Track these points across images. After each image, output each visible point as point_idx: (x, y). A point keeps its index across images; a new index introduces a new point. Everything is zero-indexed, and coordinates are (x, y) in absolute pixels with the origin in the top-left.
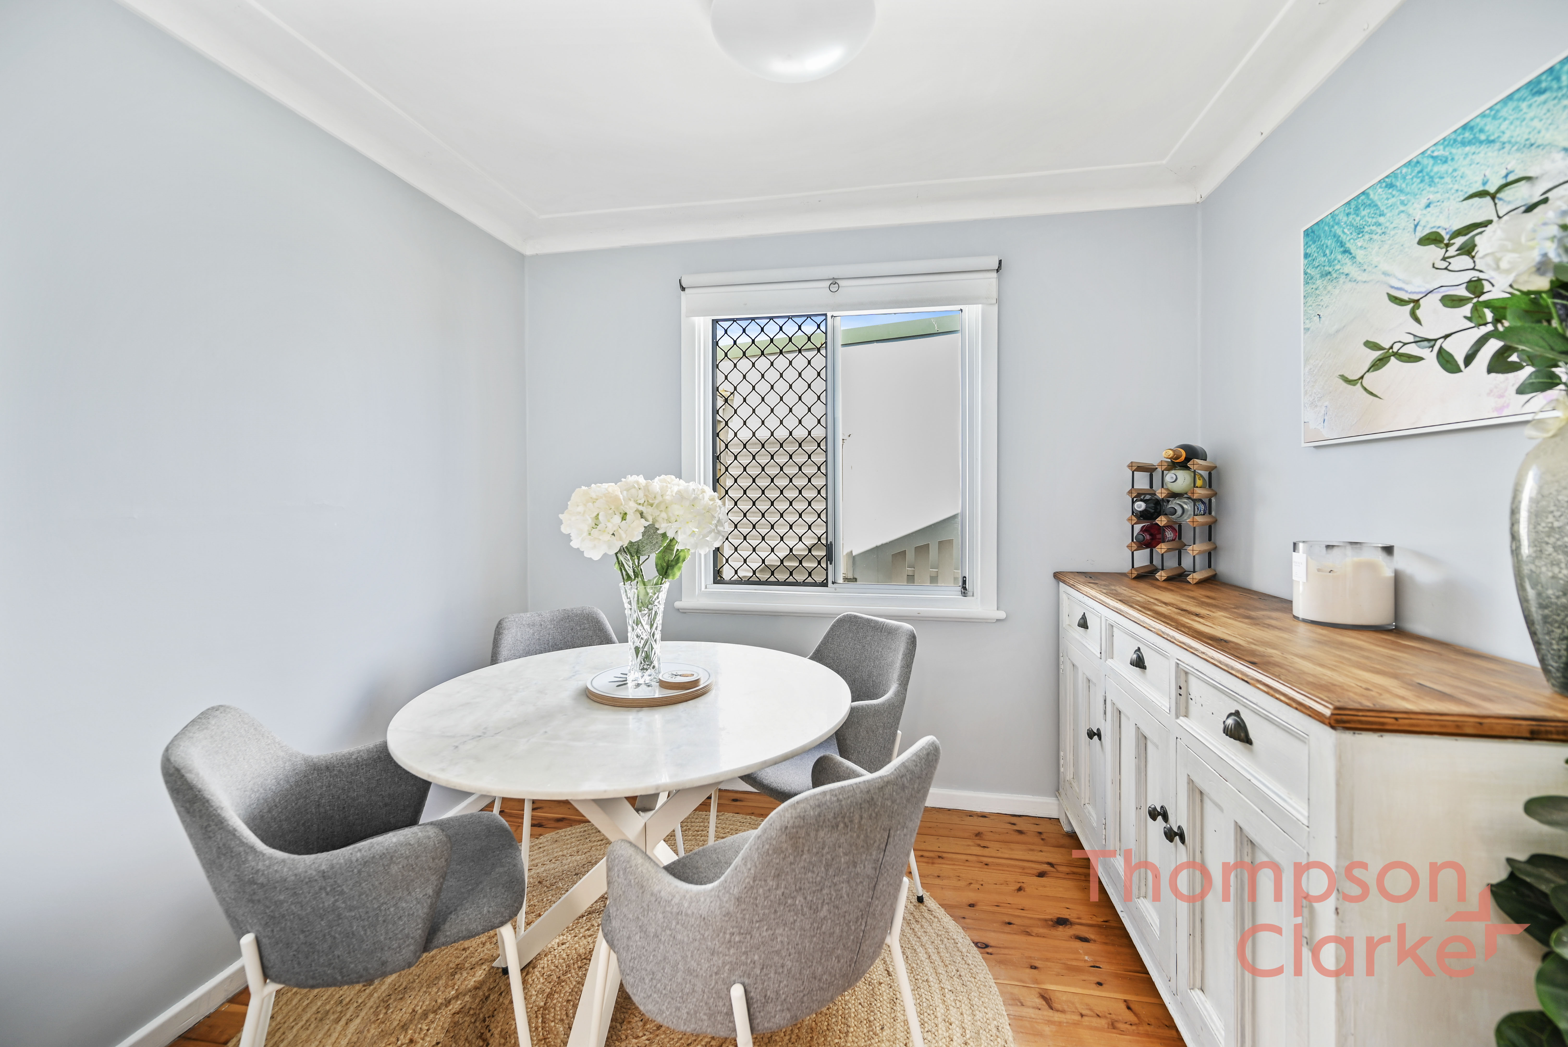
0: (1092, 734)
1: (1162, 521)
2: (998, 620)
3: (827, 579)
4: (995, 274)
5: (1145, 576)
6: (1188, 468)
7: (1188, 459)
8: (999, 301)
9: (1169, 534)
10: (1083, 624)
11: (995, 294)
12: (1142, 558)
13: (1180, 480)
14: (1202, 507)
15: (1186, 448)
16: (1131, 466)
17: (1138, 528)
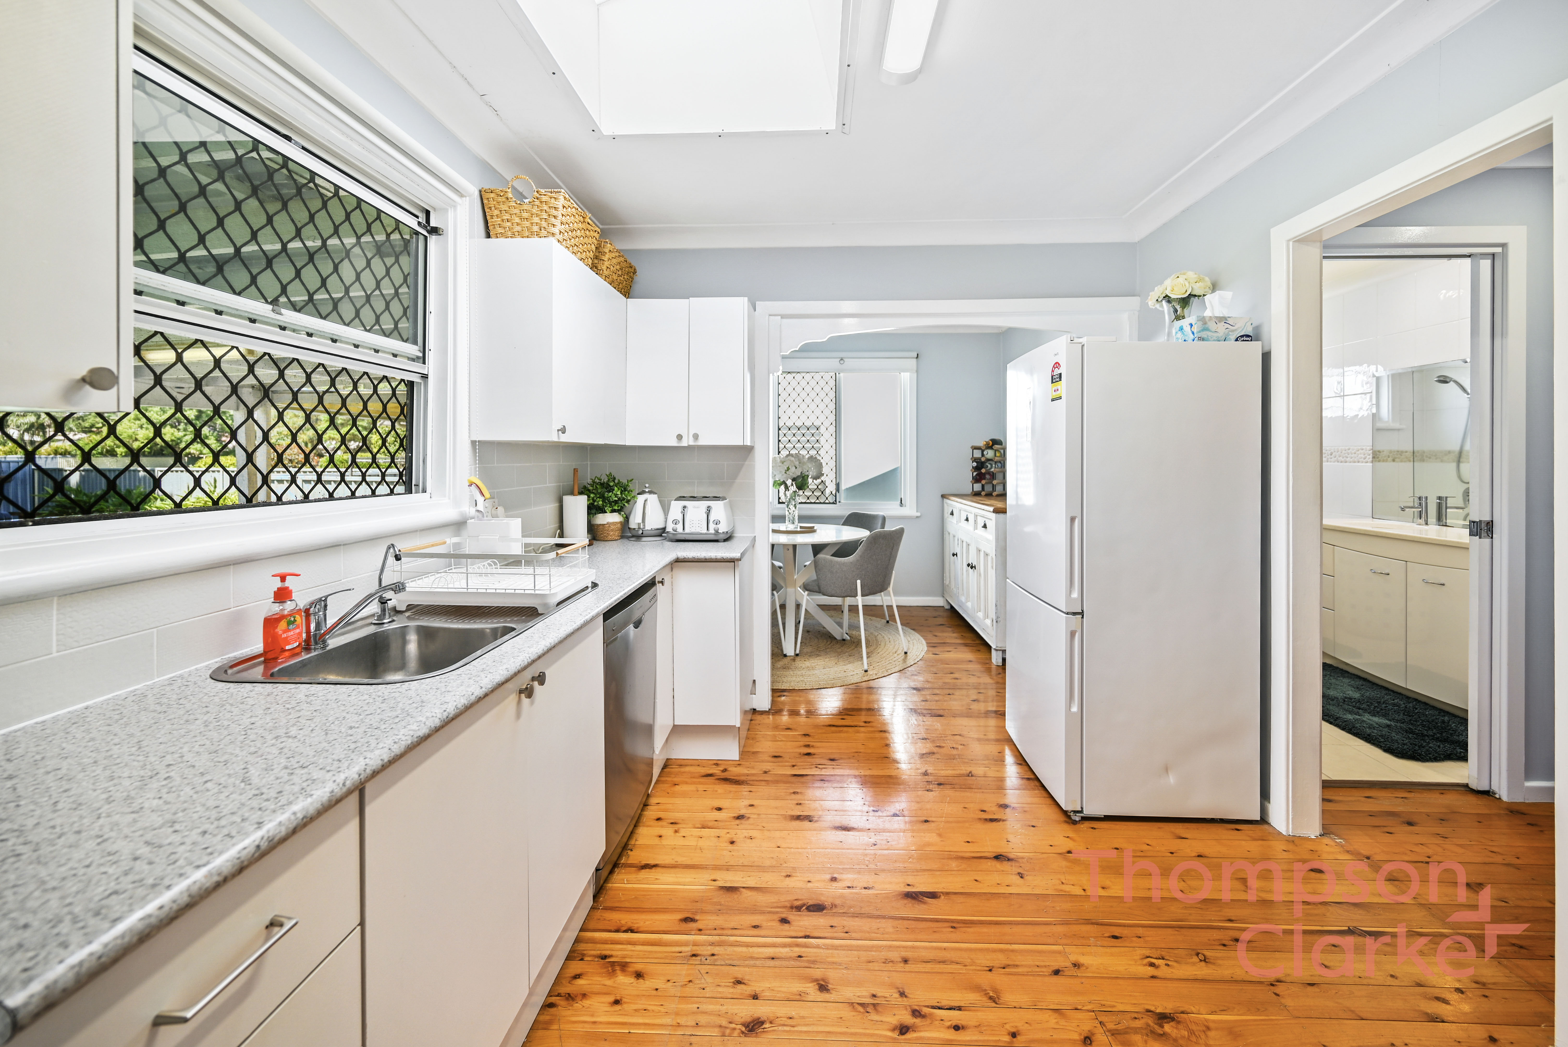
0: (954, 555)
1: (983, 471)
2: (917, 517)
3: (836, 501)
4: (915, 360)
5: (977, 494)
6: (993, 449)
7: (993, 445)
8: (917, 371)
9: (988, 476)
10: (952, 514)
11: (915, 369)
12: (978, 487)
13: (989, 454)
14: (1000, 465)
15: (992, 440)
16: (972, 447)
17: (975, 474)
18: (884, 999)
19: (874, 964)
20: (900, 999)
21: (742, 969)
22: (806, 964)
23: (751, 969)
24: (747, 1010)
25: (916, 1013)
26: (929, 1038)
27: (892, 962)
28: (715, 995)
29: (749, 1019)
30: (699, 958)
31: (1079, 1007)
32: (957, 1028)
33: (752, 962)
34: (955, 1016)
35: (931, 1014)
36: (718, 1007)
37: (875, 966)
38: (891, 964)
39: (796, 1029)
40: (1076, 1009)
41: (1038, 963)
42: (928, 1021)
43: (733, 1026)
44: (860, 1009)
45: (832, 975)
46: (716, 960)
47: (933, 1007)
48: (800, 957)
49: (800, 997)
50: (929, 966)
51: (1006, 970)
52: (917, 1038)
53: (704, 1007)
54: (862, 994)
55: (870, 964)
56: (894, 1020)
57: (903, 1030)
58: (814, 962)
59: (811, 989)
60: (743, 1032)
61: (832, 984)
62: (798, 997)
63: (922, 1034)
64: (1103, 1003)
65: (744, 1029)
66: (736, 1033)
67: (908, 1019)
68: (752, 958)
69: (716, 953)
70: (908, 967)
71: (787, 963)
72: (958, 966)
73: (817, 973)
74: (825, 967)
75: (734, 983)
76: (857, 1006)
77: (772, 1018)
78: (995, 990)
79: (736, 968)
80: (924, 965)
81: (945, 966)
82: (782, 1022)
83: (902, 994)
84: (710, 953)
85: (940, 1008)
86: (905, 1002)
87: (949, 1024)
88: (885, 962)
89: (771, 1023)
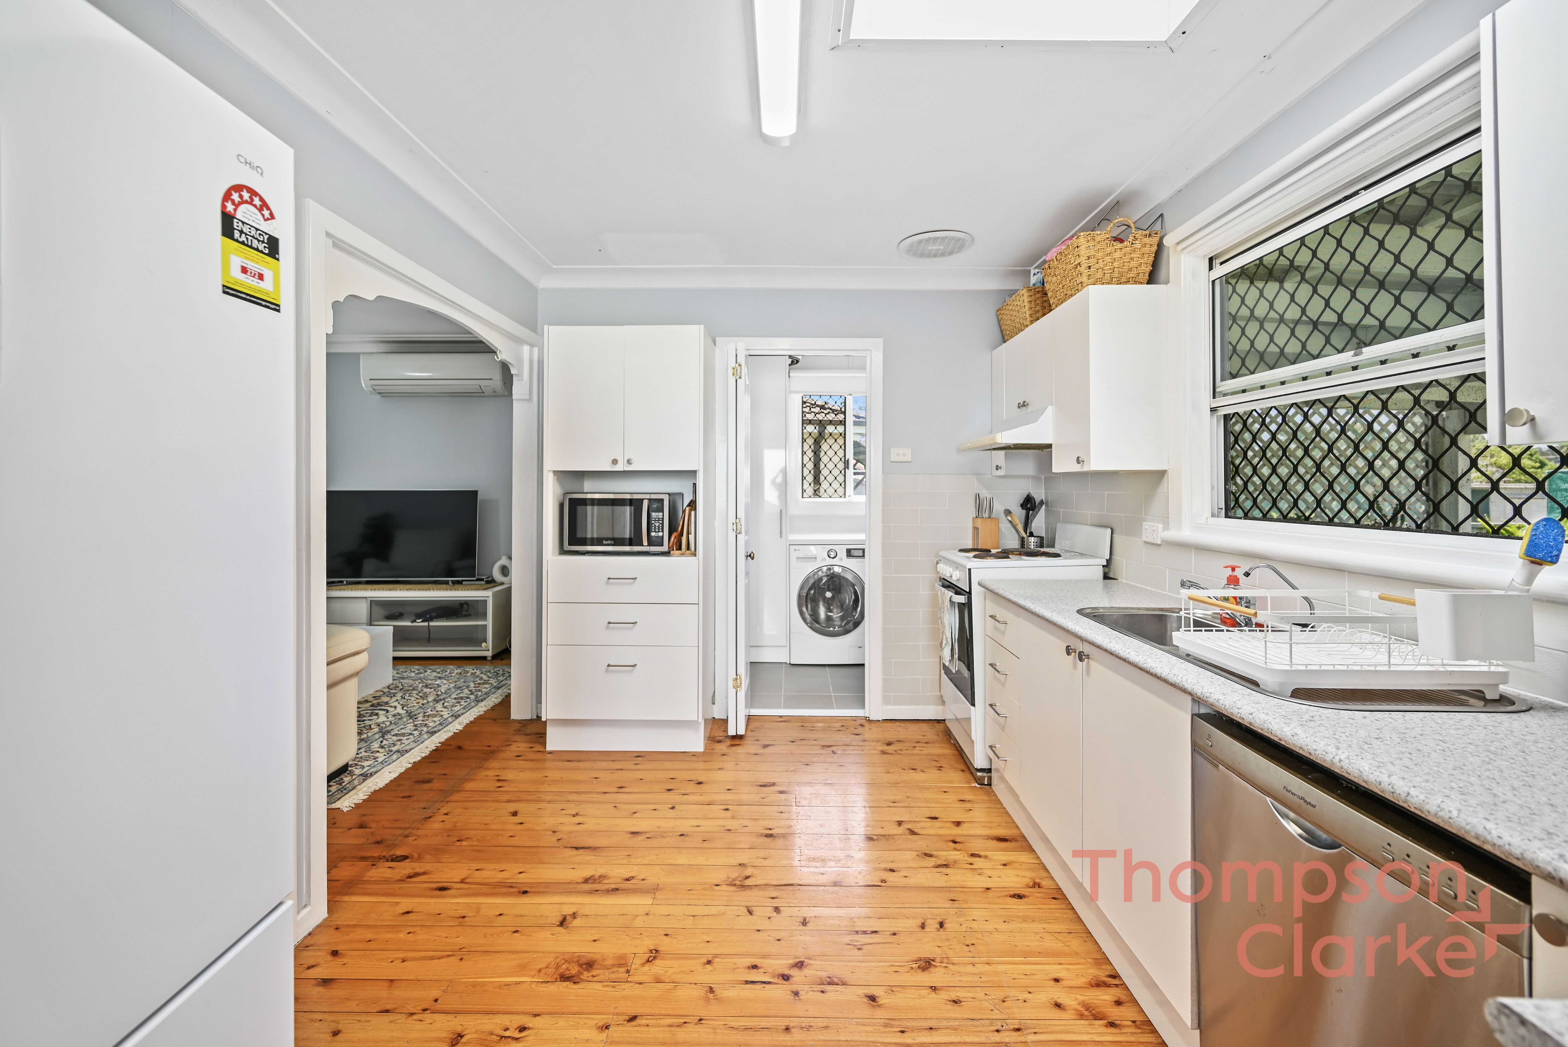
18: (814, 989)
19: (821, 1025)
20: (799, 989)
21: (959, 1016)
22: (893, 1023)
23: (949, 1015)
24: (936, 976)
25: (786, 978)
26: (780, 959)
27: (802, 1028)
28: (972, 989)
29: (931, 969)
30: (1011, 1027)
31: (637, 985)
32: (755, 967)
33: (951, 1023)
34: (754, 976)
35: (774, 977)
36: (963, 979)
37: (821, 1023)
38: (803, 1025)
39: (890, 964)
40: (640, 983)
41: (647, 1029)
42: (777, 972)
43: (943, 965)
44: (835, 980)
45: (864, 1010)
46: (991, 1025)
47: (769, 983)
48: (903, 1032)
49: (891, 989)
50: (763, 1025)
51: (683, 1021)
52: (789, 959)
53: (976, 978)
54: (834, 994)
55: (825, 1025)
56: (806, 971)
57: (800, 965)
58: (886, 1026)
59: (884, 998)
60: (933, 961)
61: (864, 1002)
62: (894, 989)
63: (785, 962)
64: (612, 989)
65: (933, 963)
66: (938, 960)
67: (794, 972)
68: (955, 1029)
69: (996, 1034)
70: (785, 1022)
71: (914, 1024)
72: (732, 1024)
73: (880, 1013)
74: (873, 1021)
75: (961, 1002)
76: (839, 982)
77: (912, 971)
78: (707, 999)
79: (966, 1016)
80: (768, 1025)
81: (746, 1024)
82: (903, 968)
83: (796, 994)
84: (1002, 1034)
85: (765, 983)
86: (795, 988)
87: (760, 970)
88: (809, 1028)
89: (912, 968)
